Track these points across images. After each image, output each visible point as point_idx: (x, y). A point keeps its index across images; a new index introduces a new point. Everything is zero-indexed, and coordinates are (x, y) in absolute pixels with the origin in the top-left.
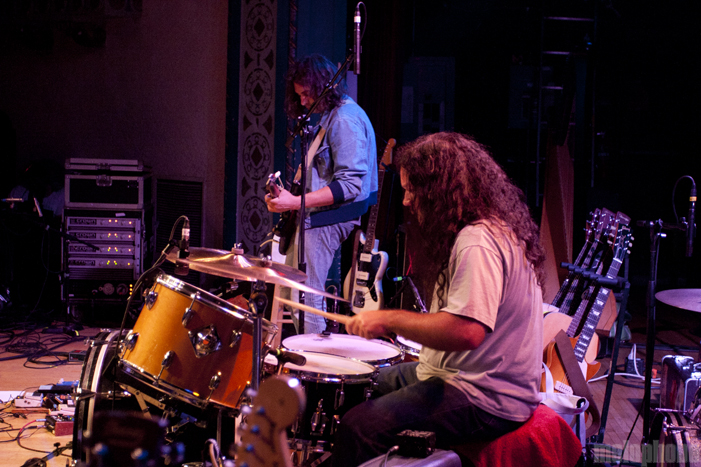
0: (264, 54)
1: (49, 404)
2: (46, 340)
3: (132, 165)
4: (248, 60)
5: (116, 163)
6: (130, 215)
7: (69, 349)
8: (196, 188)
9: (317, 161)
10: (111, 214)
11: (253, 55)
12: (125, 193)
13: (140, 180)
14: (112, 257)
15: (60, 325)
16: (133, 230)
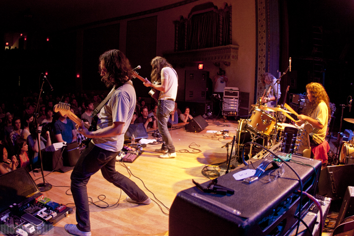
0: (263, 68)
1: (223, 134)
2: (220, 122)
3: (237, 89)
4: (259, 69)
5: (234, 88)
6: (236, 98)
7: (225, 124)
8: (248, 94)
9: (271, 92)
10: (232, 98)
11: (260, 68)
12: (235, 94)
13: (238, 92)
14: (232, 107)
15: (222, 119)
16: (236, 101)
